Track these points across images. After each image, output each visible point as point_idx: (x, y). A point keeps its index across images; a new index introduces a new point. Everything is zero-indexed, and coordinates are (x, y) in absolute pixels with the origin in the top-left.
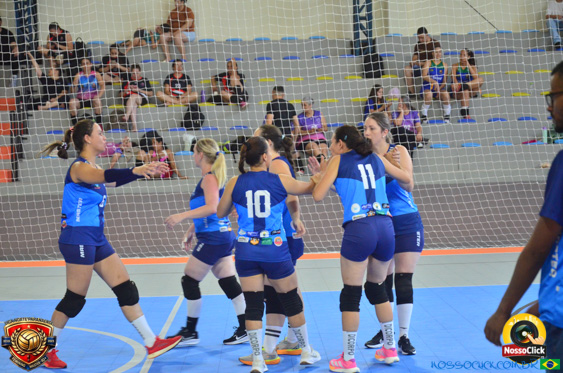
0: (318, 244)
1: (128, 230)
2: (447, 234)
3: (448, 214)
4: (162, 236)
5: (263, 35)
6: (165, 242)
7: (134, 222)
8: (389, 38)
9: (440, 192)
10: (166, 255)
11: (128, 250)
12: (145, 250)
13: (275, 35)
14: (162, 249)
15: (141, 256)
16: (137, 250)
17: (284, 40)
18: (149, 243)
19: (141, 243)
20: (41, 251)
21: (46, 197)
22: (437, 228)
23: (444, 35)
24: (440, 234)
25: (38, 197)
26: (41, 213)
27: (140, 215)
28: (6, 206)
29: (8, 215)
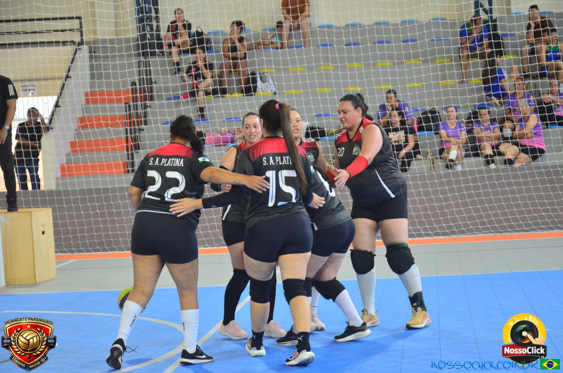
0: (425, 230)
2: (556, 216)
3: (558, 196)
5: (382, 19)
9: (548, 174)
13: (394, 19)
17: (403, 23)
22: (546, 211)
24: (550, 217)
28: (115, 198)
29: (117, 206)
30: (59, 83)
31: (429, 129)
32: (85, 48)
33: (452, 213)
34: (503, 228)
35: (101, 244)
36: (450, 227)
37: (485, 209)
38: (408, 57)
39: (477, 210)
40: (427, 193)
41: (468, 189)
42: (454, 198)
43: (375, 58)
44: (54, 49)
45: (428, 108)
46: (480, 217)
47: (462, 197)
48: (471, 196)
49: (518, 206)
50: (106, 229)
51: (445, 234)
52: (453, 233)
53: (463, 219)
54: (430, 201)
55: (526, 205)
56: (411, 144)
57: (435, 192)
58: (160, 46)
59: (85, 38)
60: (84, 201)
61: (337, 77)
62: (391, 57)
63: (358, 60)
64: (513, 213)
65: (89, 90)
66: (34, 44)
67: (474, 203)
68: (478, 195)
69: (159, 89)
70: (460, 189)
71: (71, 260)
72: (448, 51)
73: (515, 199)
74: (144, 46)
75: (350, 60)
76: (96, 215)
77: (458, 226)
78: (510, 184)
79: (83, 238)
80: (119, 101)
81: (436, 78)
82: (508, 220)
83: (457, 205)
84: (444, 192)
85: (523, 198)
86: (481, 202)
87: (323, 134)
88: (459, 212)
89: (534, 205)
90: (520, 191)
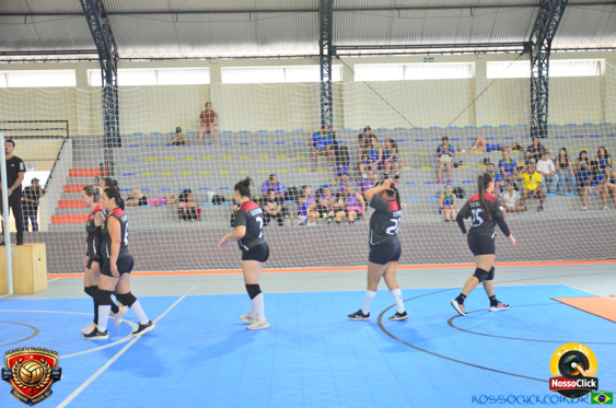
0: (288, 263)
1: (165, 253)
4: (187, 257)
5: (263, 129)
6: (189, 261)
7: (170, 248)
8: (345, 132)
10: (190, 269)
11: (165, 266)
12: (176, 266)
13: (271, 129)
15: (173, 269)
16: (171, 266)
17: (277, 131)
18: (179, 261)
19: (174, 261)
23: (379, 130)
27: (174, 243)
30: (53, 163)
31: (292, 199)
32: (70, 140)
33: (305, 253)
34: (338, 263)
36: (304, 262)
37: (326, 251)
38: (279, 153)
39: (321, 251)
40: (289, 240)
41: (316, 237)
42: (307, 243)
43: (258, 152)
44: (50, 140)
45: (291, 186)
46: (323, 256)
47: (312, 242)
48: (317, 242)
49: (347, 249)
51: (300, 266)
52: (306, 265)
53: (312, 257)
54: (292, 245)
55: (352, 249)
56: (280, 207)
57: (295, 239)
58: (119, 141)
59: (70, 134)
60: (67, 239)
61: (233, 164)
62: (268, 153)
63: (248, 154)
64: (344, 254)
65: (71, 167)
66: (37, 137)
67: (319, 247)
68: (322, 242)
69: (118, 169)
70: (311, 238)
71: (57, 278)
72: (305, 150)
73: (345, 245)
74: (109, 141)
75: (242, 154)
76: (74, 249)
77: (309, 261)
79: (65, 263)
80: (92, 175)
81: (297, 167)
82: (341, 258)
83: (309, 248)
84: (301, 239)
85: (350, 245)
87: (223, 200)
88: (310, 252)
89: (357, 249)
90: (349, 240)
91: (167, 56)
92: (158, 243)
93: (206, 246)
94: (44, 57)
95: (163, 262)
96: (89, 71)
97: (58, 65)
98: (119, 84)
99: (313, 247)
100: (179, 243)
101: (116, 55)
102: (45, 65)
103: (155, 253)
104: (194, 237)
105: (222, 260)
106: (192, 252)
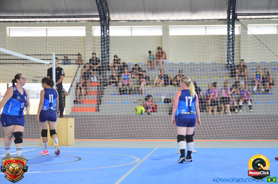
0: (211, 137)
1: (139, 129)
2: (261, 134)
3: (261, 127)
4: (151, 131)
6: (152, 134)
7: (141, 126)
9: (258, 118)
10: (152, 139)
11: (138, 137)
12: (145, 137)
14: (151, 137)
15: (143, 139)
16: (142, 137)
18: (146, 134)
19: (143, 134)
20: (106, 136)
21: (109, 116)
22: (257, 132)
24: (258, 134)
25: (106, 116)
26: (106, 122)
27: (144, 123)
28: (94, 119)
29: (94, 122)
30: (73, 78)
33: (221, 131)
34: (240, 137)
35: (87, 136)
36: (220, 136)
37: (233, 130)
39: (230, 130)
40: (212, 123)
41: (227, 122)
42: (222, 125)
46: (231, 133)
47: (225, 125)
48: (228, 125)
49: (246, 129)
50: (90, 131)
51: (218, 139)
52: (221, 138)
53: (225, 133)
54: (213, 126)
55: (249, 129)
57: (215, 123)
60: (82, 119)
64: (244, 132)
67: (229, 128)
68: (231, 125)
70: (224, 122)
71: (78, 140)
73: (245, 127)
76: (86, 125)
77: (223, 136)
78: (243, 121)
79: (81, 133)
82: (242, 135)
83: (223, 128)
84: (218, 123)
85: (248, 127)
86: (232, 127)
88: (224, 131)
89: (252, 129)
90: (247, 124)
91: (138, 19)
92: (134, 123)
93: (163, 126)
94: (68, 19)
95: (137, 134)
96: (93, 27)
97: (76, 24)
98: (111, 35)
99: (226, 128)
100: (147, 123)
101: (109, 19)
102: (69, 24)
103: (133, 129)
104: (155, 120)
105: (171, 134)
106: (154, 129)
